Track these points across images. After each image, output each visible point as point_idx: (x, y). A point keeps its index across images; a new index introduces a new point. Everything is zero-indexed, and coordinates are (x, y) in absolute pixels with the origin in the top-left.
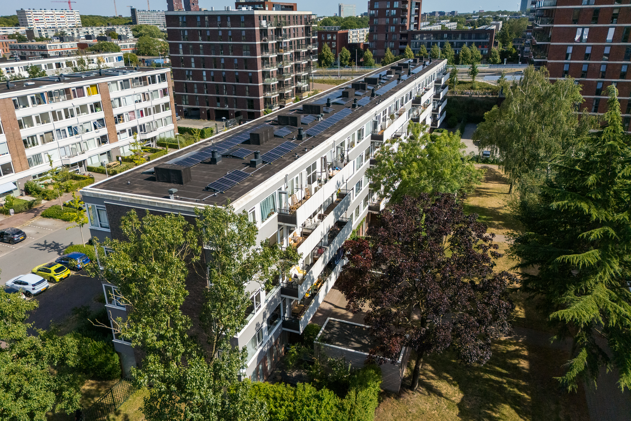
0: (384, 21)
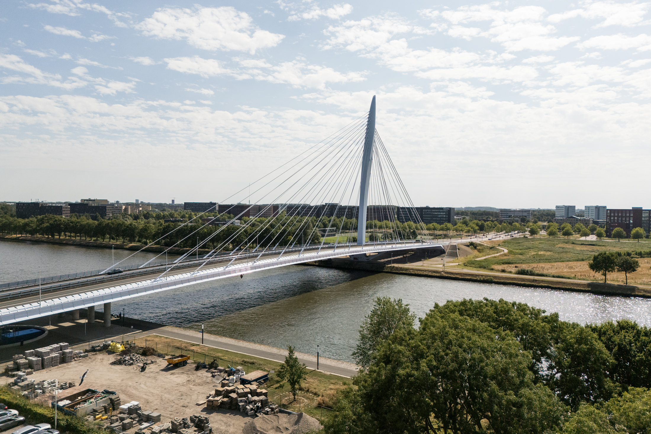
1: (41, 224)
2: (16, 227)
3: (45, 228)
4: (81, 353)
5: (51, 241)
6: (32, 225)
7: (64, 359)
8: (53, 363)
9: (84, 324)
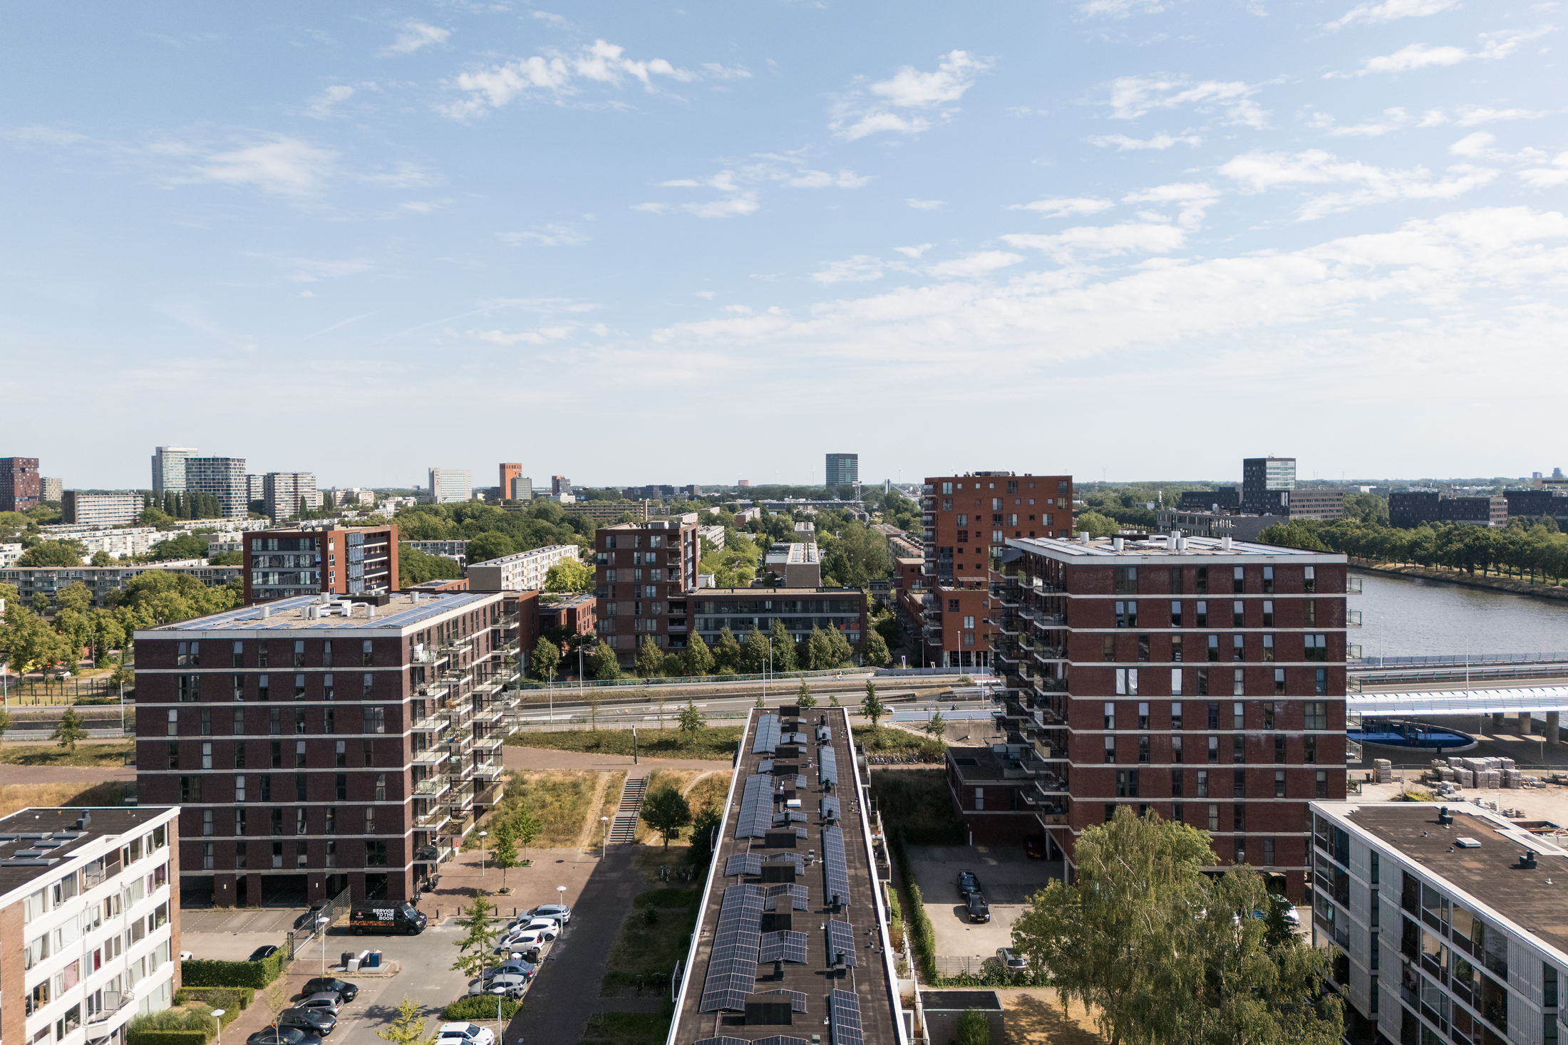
0: (630, 575)
1: (1445, 544)
2: (1394, 547)
3: (1455, 552)
4: (1533, 780)
5: (1468, 581)
6: (1427, 545)
7: (1506, 783)
8: (1490, 783)
9: (1539, 743)
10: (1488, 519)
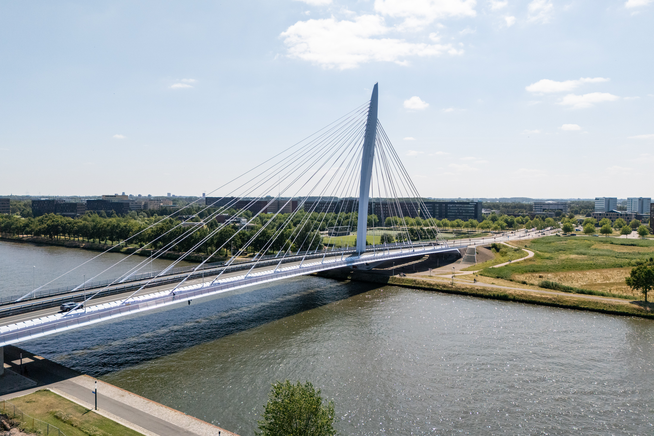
10: (76, 212)
